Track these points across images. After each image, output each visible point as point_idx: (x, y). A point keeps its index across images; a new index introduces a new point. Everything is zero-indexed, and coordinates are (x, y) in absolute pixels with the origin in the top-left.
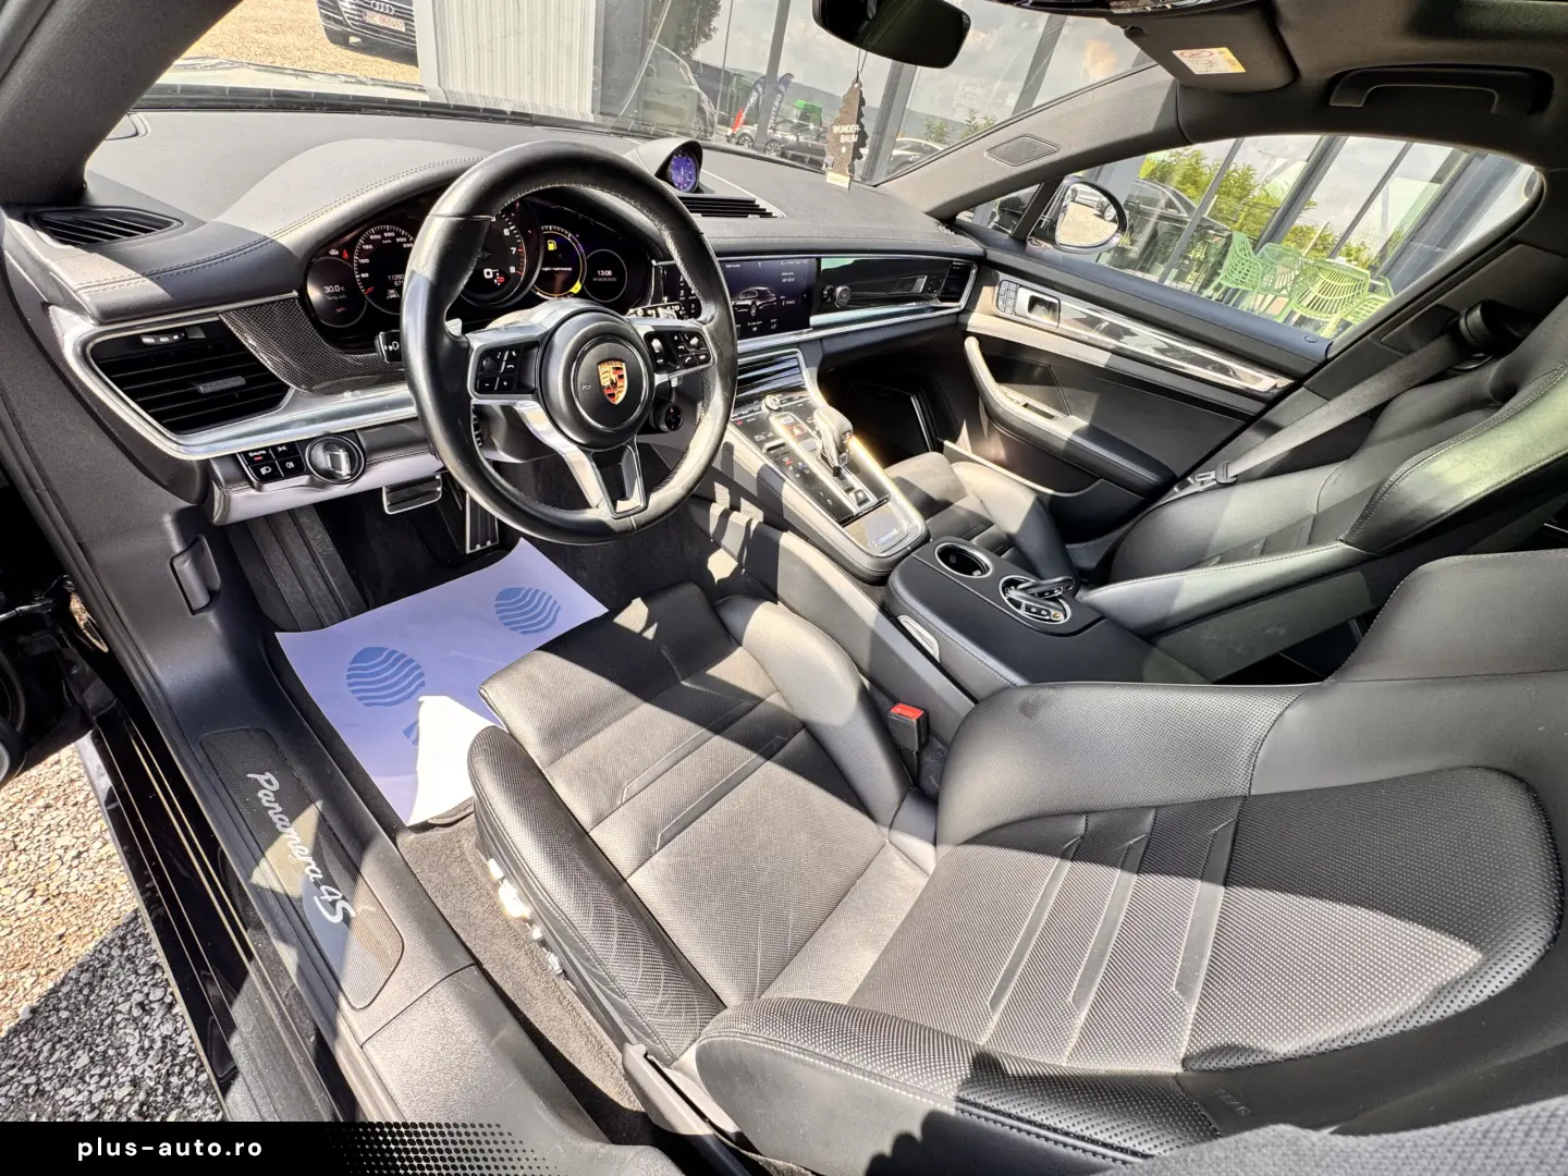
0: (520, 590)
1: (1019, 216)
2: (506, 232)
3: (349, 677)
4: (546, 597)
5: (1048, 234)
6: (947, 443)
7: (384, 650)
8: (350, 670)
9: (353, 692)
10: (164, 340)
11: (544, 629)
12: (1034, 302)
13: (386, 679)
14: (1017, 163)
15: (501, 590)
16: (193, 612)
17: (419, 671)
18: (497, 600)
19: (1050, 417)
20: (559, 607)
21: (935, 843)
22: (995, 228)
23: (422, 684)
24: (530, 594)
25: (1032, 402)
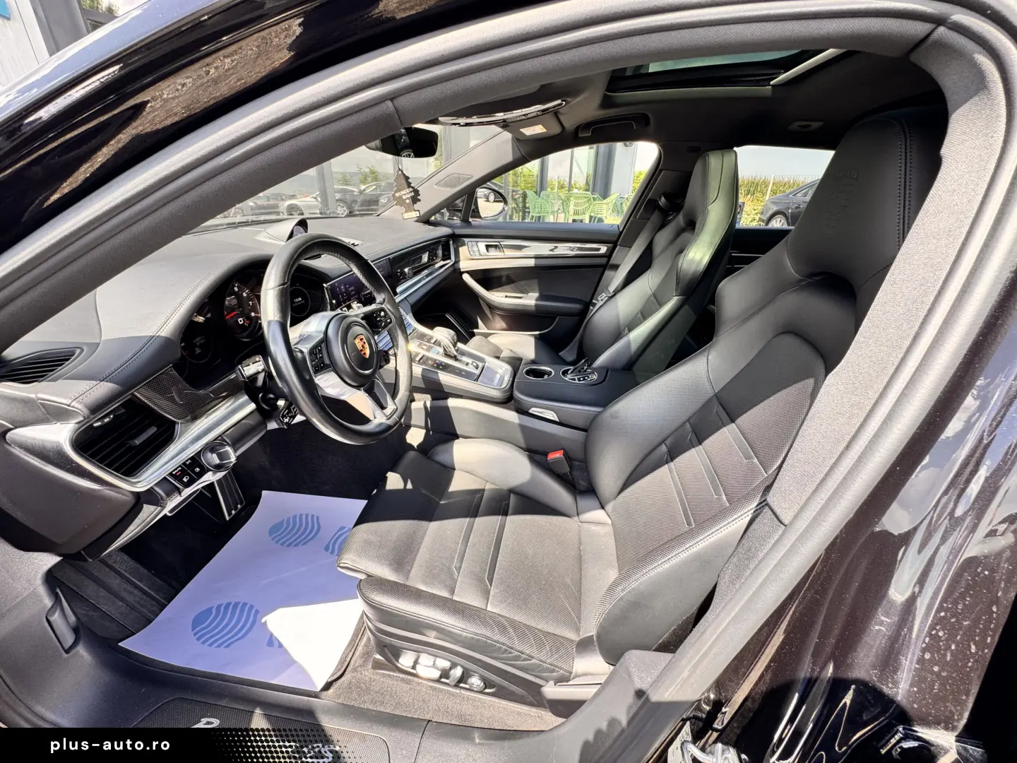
0: (282, 522)
1: (460, 211)
2: (245, 295)
3: (198, 639)
4: (304, 517)
5: (476, 213)
6: (475, 331)
7: (213, 607)
8: (195, 634)
9: (210, 645)
10: (107, 420)
11: (316, 534)
12: (488, 247)
13: (227, 625)
14: (454, 186)
15: (268, 529)
16: (67, 652)
17: (248, 605)
18: (270, 534)
19: (520, 298)
20: (318, 518)
21: (603, 508)
22: (449, 219)
23: (257, 612)
24: (291, 521)
25: (509, 294)
